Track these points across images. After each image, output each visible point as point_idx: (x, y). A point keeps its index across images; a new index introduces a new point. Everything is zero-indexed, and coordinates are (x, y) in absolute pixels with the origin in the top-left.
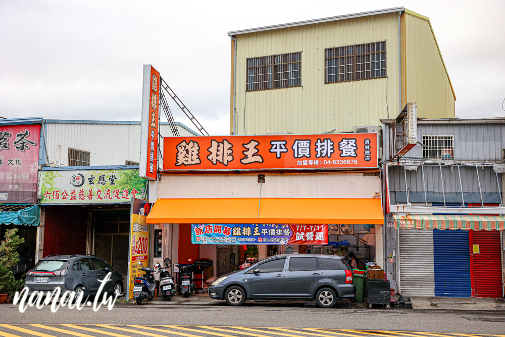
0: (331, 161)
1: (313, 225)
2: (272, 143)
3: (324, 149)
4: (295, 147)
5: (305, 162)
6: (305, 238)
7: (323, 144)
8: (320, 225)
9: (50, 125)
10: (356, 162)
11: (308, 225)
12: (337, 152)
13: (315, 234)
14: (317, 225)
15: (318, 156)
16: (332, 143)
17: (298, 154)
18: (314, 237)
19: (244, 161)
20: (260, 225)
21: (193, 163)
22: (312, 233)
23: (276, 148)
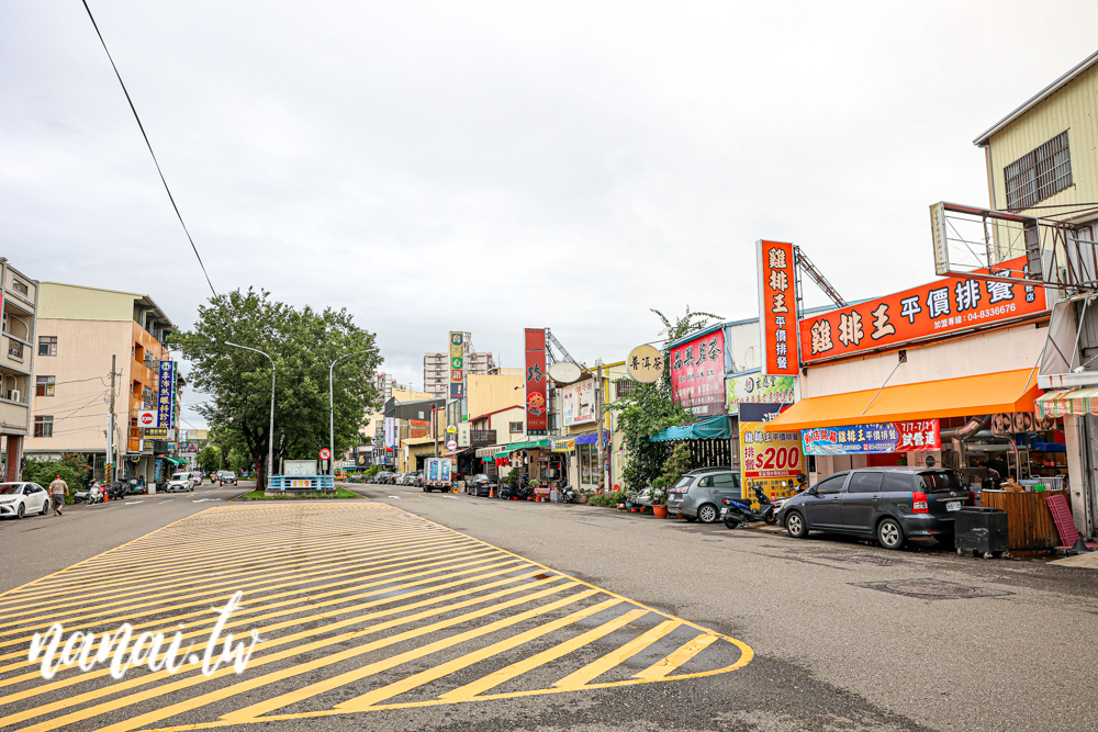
0: (978, 314)
1: (921, 421)
2: (903, 302)
3: (966, 297)
4: (930, 302)
5: (944, 323)
6: (913, 442)
7: (965, 288)
8: (929, 420)
9: (734, 328)
10: (1013, 307)
11: (915, 422)
12: (986, 297)
13: (924, 435)
14: (926, 420)
15: (960, 309)
16: (976, 285)
17: (935, 312)
18: (924, 440)
19: (876, 336)
20: (864, 425)
21: (827, 348)
22: (920, 433)
23: (908, 309)
